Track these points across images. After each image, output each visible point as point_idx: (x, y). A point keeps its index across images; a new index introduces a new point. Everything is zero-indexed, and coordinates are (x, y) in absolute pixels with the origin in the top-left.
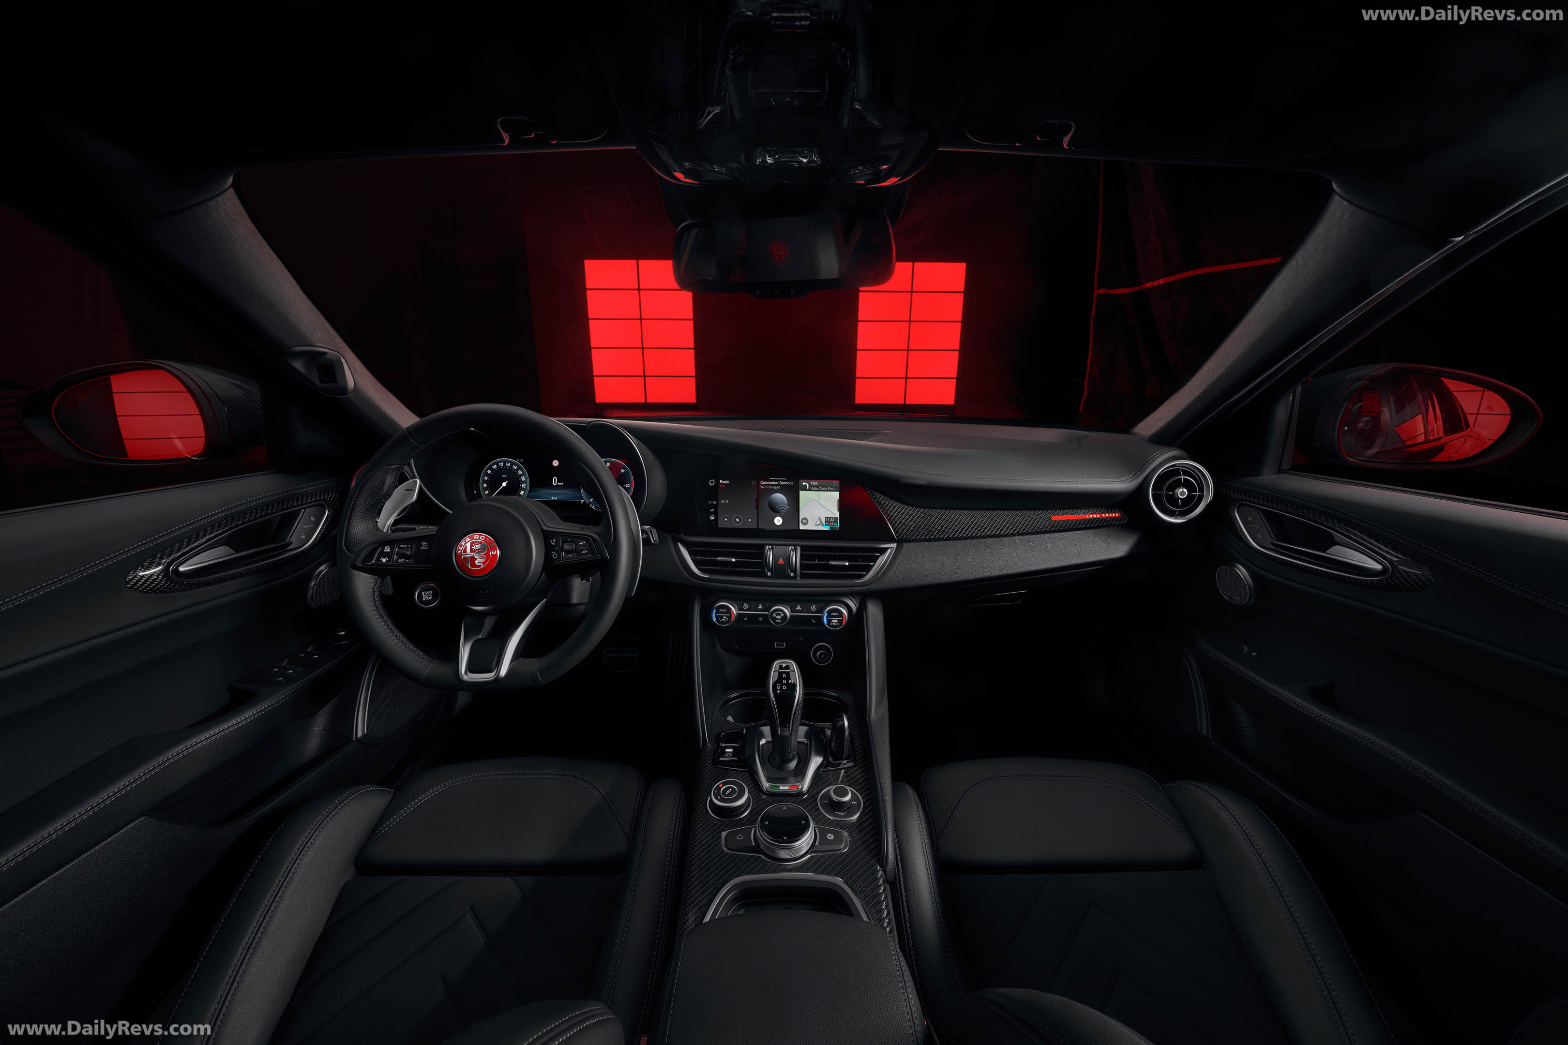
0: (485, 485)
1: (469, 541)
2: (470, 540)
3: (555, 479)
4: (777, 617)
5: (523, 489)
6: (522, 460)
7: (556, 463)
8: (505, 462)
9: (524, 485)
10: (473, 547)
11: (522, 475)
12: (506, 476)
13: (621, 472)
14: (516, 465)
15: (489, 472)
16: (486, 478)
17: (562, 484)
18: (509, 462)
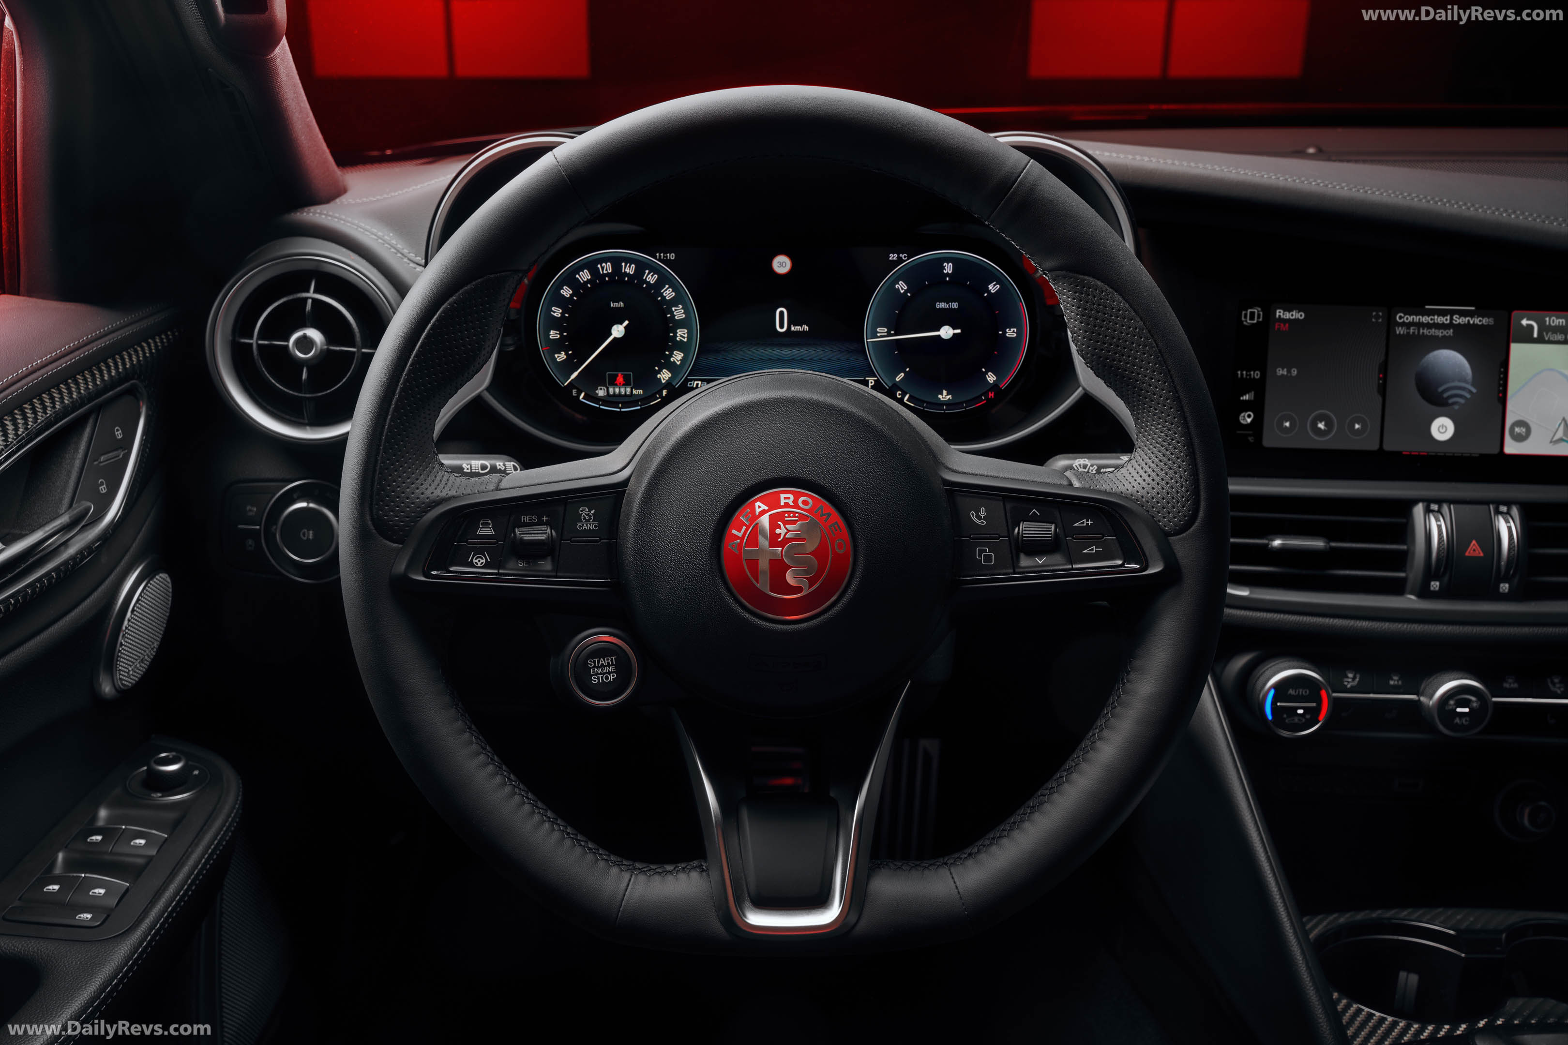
0: (554, 334)
1: (763, 512)
2: (766, 508)
3: (782, 313)
4: (1459, 710)
5: (680, 346)
6: (672, 256)
7: (781, 265)
8: (616, 262)
9: (682, 334)
10: (778, 531)
11: (674, 302)
12: (622, 304)
13: (989, 292)
14: (654, 269)
15: (566, 292)
16: (557, 312)
17: (806, 328)
18: (629, 260)
